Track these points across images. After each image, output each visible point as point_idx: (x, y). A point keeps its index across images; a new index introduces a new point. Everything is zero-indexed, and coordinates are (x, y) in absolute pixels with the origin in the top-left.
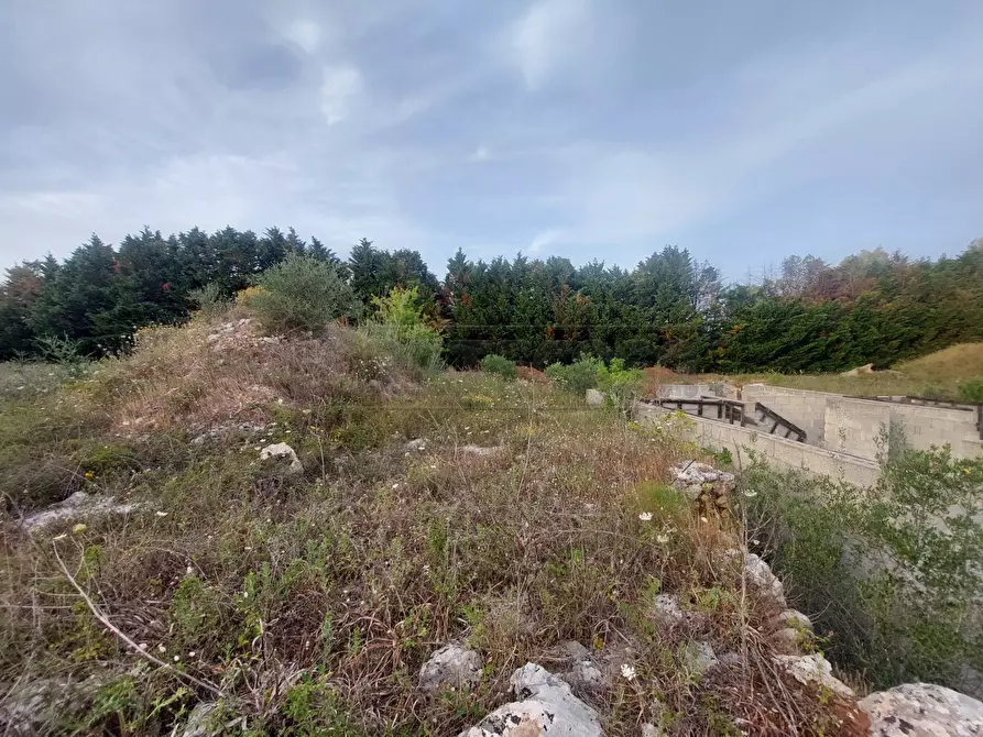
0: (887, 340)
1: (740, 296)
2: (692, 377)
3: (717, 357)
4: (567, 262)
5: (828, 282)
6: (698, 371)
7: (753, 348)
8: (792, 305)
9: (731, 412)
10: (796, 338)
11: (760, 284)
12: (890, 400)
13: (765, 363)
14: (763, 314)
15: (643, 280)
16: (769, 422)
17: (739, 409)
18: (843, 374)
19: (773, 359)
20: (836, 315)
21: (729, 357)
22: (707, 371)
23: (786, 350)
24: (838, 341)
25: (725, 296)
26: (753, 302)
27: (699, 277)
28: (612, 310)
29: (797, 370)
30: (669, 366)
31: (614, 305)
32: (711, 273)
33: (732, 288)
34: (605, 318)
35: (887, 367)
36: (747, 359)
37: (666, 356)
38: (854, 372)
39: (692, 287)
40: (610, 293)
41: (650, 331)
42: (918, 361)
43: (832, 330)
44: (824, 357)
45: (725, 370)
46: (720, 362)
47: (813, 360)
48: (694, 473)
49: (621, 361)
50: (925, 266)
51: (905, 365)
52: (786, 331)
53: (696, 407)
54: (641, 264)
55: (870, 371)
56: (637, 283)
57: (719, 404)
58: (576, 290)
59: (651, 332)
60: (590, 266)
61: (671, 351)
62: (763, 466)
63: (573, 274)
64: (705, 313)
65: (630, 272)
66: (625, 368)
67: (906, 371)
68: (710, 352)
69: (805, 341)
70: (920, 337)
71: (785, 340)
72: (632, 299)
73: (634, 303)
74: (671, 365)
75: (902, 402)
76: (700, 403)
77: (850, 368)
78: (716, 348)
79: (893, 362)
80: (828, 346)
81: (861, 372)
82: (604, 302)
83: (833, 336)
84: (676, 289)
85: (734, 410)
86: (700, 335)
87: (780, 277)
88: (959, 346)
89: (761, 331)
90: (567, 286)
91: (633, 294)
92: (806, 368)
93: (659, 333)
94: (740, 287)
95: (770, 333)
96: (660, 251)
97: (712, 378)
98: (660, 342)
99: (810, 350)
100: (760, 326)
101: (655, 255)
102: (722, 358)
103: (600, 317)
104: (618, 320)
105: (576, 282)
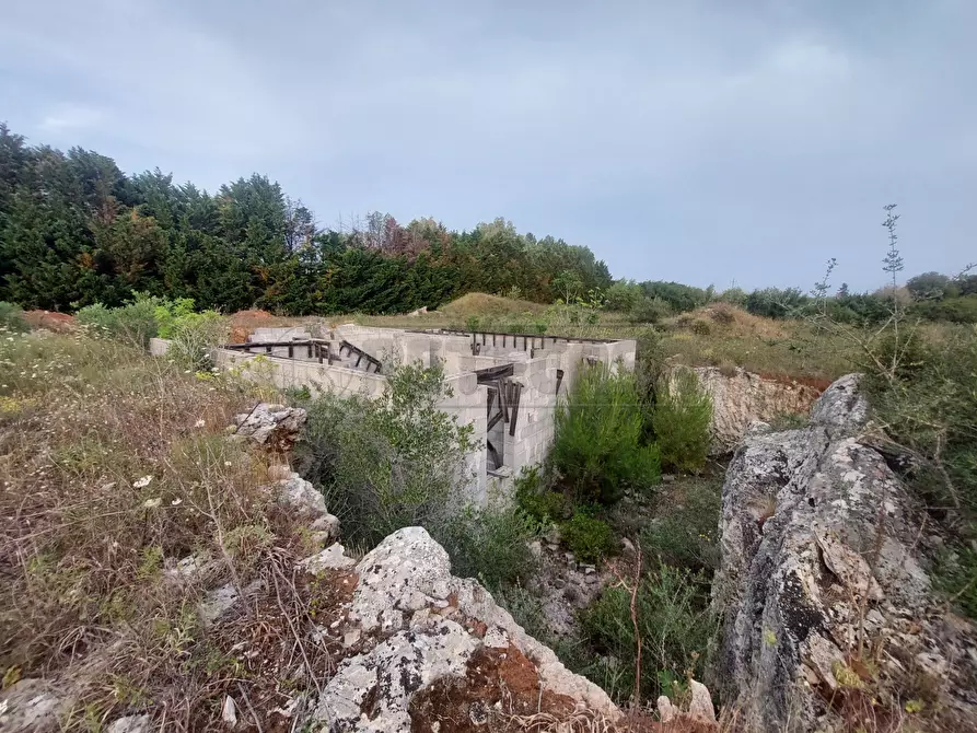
0: (435, 289)
1: (332, 242)
2: (290, 319)
3: (315, 300)
4: (109, 162)
5: (399, 238)
6: (296, 314)
7: (347, 291)
8: (375, 256)
9: (319, 351)
10: (378, 284)
11: (350, 233)
12: (432, 332)
13: (354, 306)
14: (353, 260)
15: (228, 208)
16: (355, 357)
17: (326, 347)
18: (410, 315)
19: (362, 302)
20: (404, 266)
21: (327, 299)
22: (307, 313)
23: (371, 295)
24: (407, 288)
25: (319, 240)
26: (344, 249)
27: (293, 216)
28: (190, 240)
29: (380, 312)
30: (267, 308)
31: (193, 233)
32: (303, 213)
33: (326, 233)
34: (179, 249)
35: (434, 309)
36: (342, 302)
37: (264, 298)
38: (416, 313)
39: (286, 226)
40: (186, 217)
41: (243, 268)
42: (450, 305)
43: (402, 279)
44: (398, 301)
45: (323, 312)
46: (318, 304)
47: (391, 303)
48: (264, 415)
49: (190, 301)
50: (455, 236)
51: (444, 307)
52: (371, 278)
53: (286, 349)
54: (224, 188)
55: (426, 312)
56: (222, 210)
57: (308, 344)
58: (130, 205)
59: (243, 270)
60: (150, 176)
61: (268, 291)
62: (330, 396)
63: (122, 182)
64: (302, 254)
65: (212, 195)
66: (197, 310)
67: (444, 311)
68: (308, 295)
69: (385, 287)
70: (453, 287)
71: (371, 285)
72: (217, 229)
73: (219, 234)
74: (268, 307)
75: (439, 333)
76: (290, 345)
77: (414, 310)
78: (313, 291)
79: (438, 305)
80: (401, 292)
81: (420, 313)
82: (177, 228)
83: (404, 284)
84: (269, 225)
85: (323, 350)
86: (298, 278)
87: (367, 230)
88: (470, 294)
89: (352, 277)
90: (111, 198)
91: (218, 224)
92: (386, 310)
93: (253, 272)
94: (332, 233)
95: (359, 279)
96: (247, 178)
97: (310, 320)
98: (256, 282)
99: (388, 295)
100: (351, 271)
101: (241, 181)
102: (320, 301)
103: (173, 247)
104: (197, 254)
105: (127, 194)
